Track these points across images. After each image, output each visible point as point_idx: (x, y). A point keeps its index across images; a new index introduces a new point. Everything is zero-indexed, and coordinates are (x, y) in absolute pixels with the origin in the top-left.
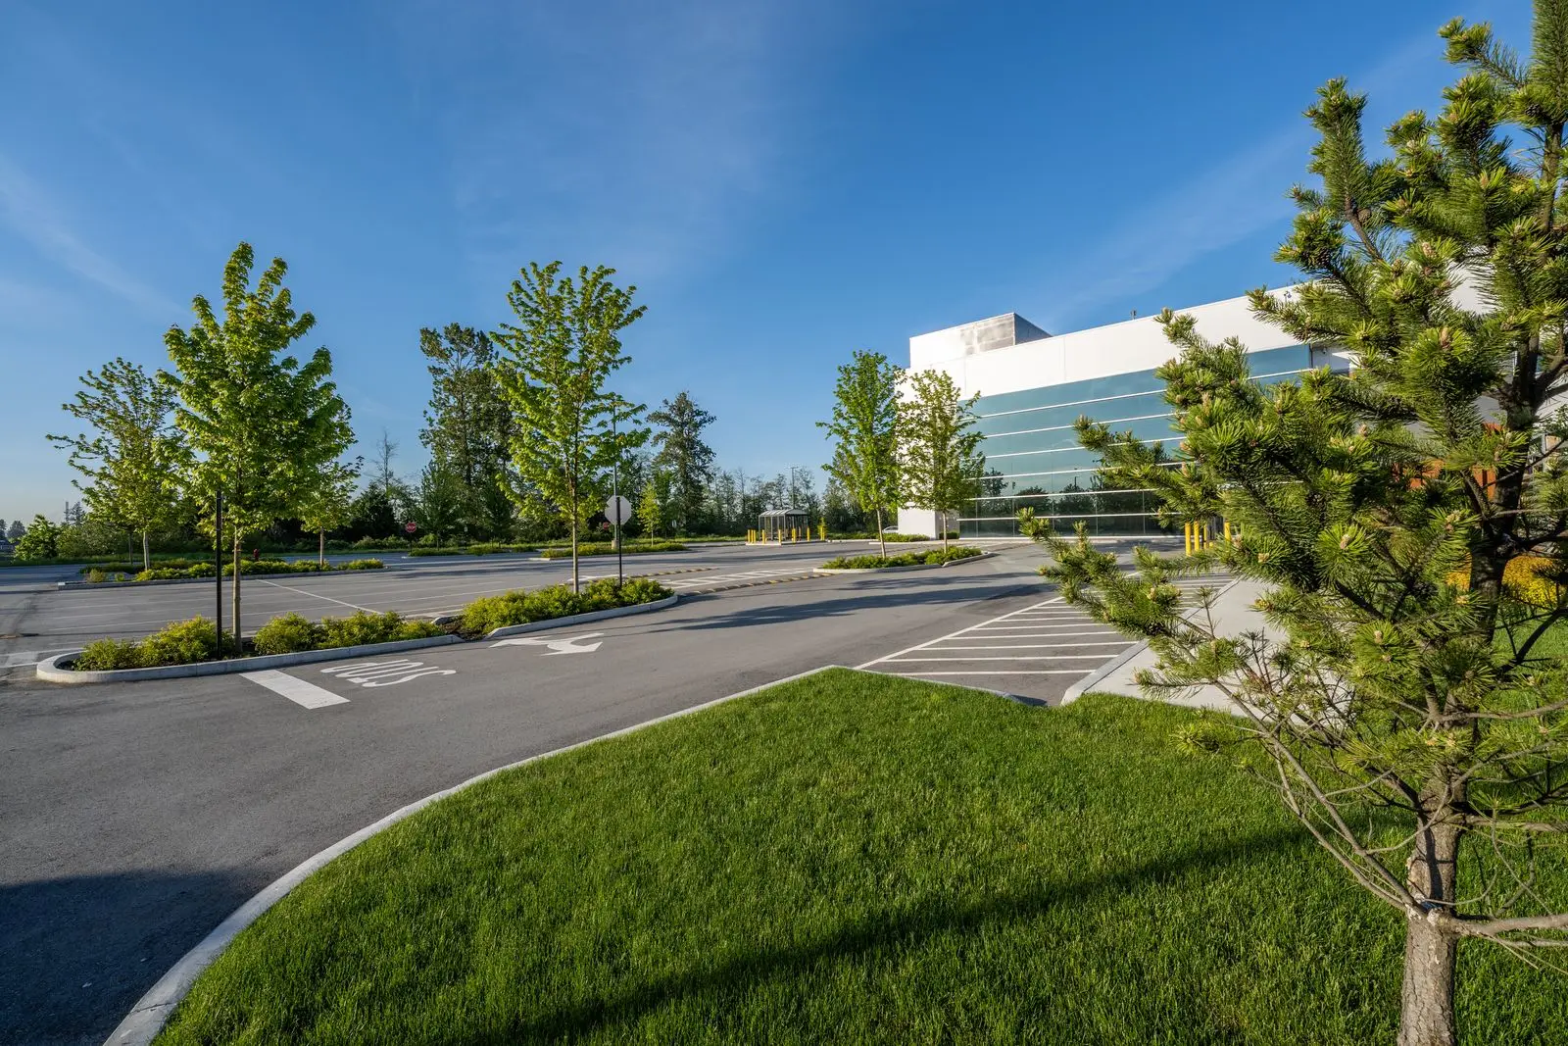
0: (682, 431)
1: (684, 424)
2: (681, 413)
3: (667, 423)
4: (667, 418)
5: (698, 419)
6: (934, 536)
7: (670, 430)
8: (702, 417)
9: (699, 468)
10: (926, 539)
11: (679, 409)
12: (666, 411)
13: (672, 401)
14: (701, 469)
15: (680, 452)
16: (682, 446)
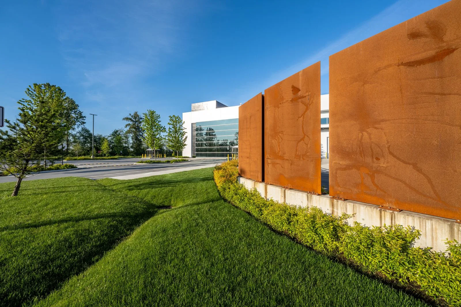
0: (135, 124)
1: (136, 122)
2: (135, 118)
3: (130, 121)
4: (131, 119)
5: (141, 120)
6: (191, 157)
7: (131, 123)
8: (142, 120)
9: (141, 135)
10: (189, 157)
11: (135, 117)
12: (130, 117)
13: (132, 114)
14: (142, 136)
15: (134, 130)
16: (135, 128)
